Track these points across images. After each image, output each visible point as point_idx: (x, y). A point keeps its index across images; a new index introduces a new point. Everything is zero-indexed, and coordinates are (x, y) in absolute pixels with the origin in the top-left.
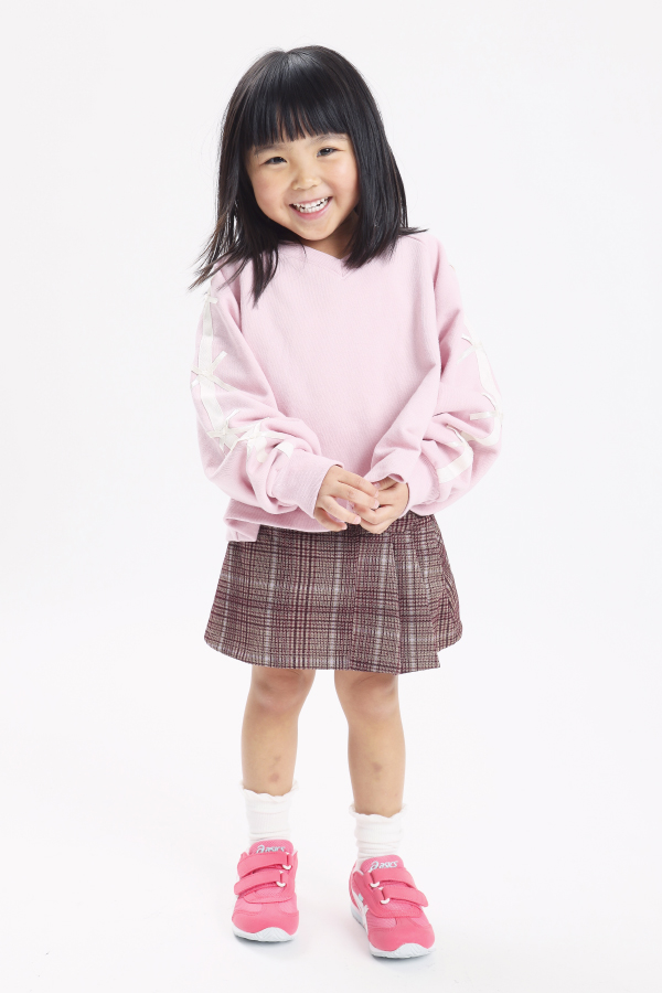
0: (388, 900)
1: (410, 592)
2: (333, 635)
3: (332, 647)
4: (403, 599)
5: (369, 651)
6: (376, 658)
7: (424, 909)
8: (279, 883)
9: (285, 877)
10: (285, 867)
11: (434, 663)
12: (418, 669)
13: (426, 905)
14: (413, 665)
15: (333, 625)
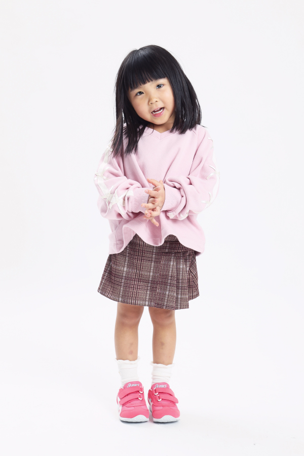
0: (161, 400)
1: (181, 277)
2: (148, 292)
3: (148, 297)
4: (178, 279)
5: (163, 300)
6: (165, 303)
7: (177, 404)
8: (139, 398)
9: (141, 396)
10: (140, 392)
11: (187, 307)
12: (181, 308)
13: (178, 403)
14: (179, 307)
15: (149, 288)
